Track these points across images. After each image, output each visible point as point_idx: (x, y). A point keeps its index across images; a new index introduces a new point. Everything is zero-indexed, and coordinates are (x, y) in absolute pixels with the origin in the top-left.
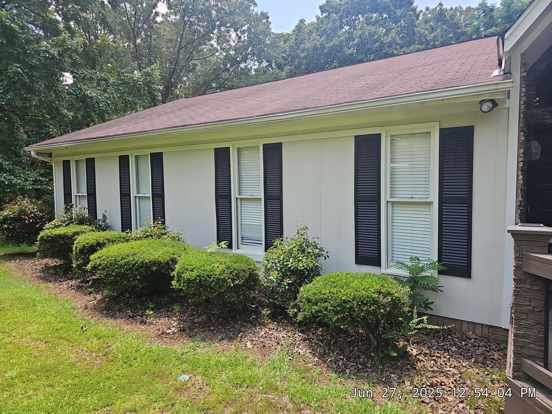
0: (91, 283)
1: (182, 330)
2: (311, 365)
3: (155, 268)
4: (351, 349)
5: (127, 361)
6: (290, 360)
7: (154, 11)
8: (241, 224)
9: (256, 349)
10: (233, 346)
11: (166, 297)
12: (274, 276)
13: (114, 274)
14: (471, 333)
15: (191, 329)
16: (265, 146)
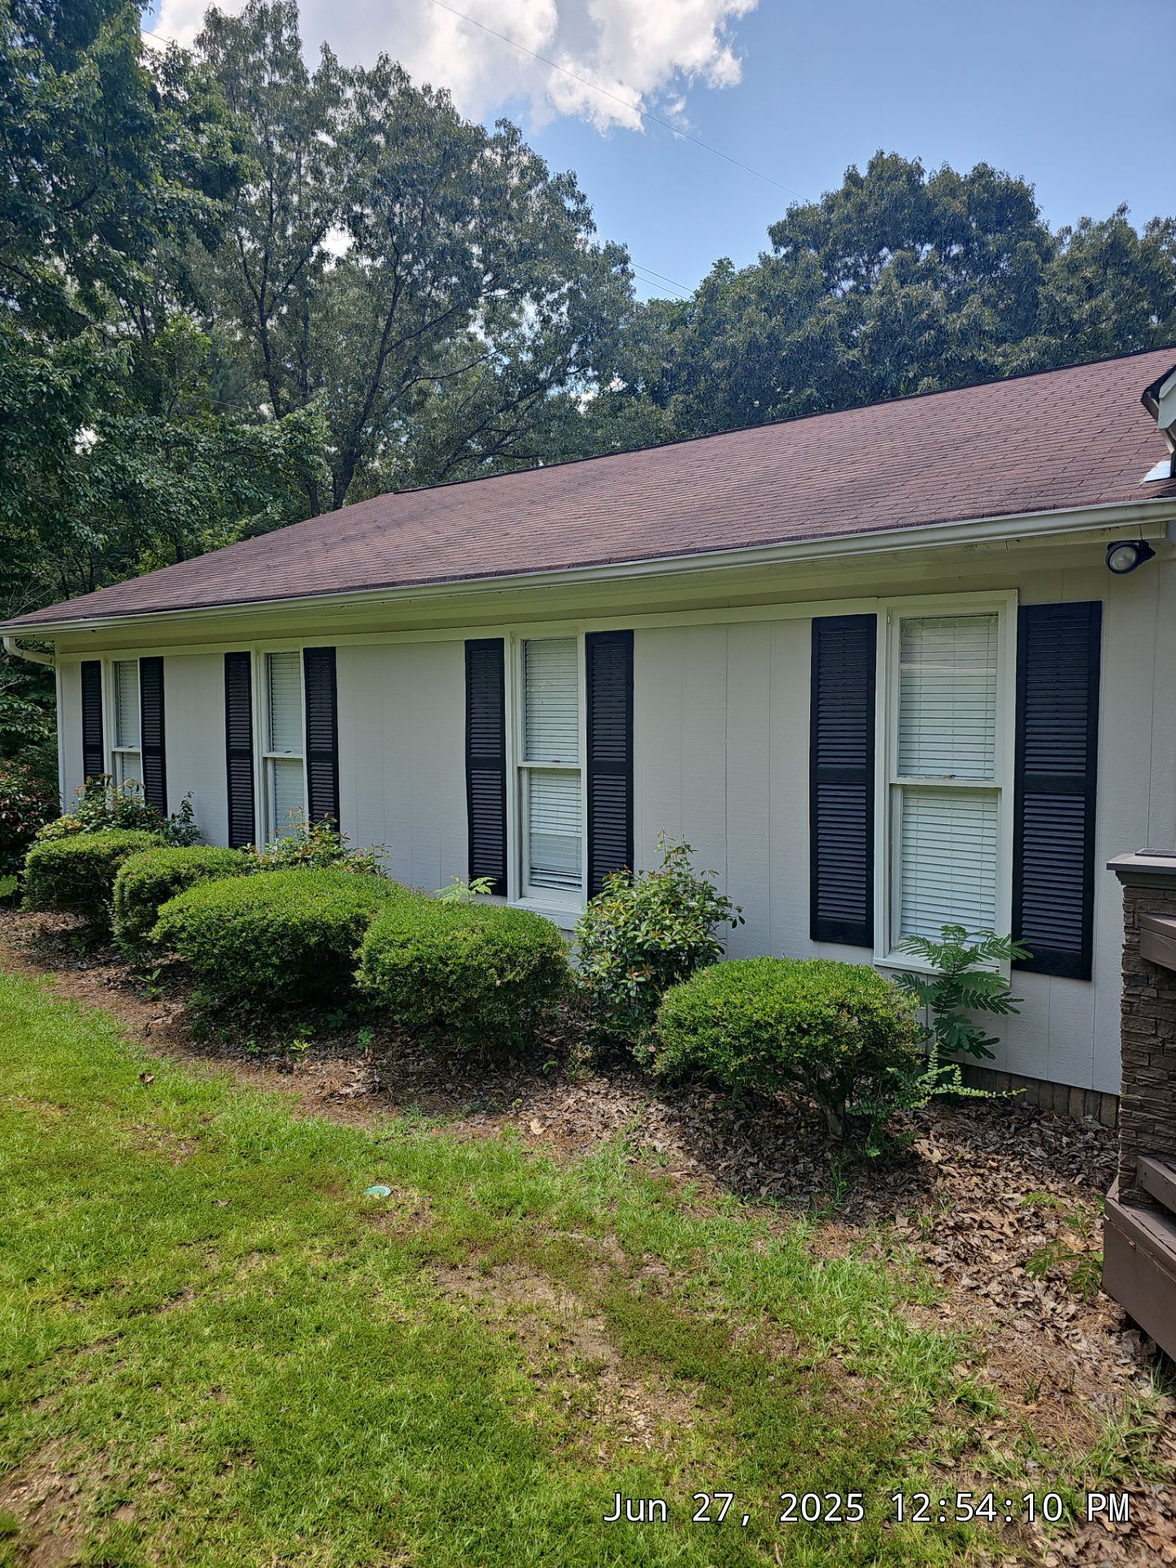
0: (156, 973)
1: (378, 1090)
2: (678, 1175)
3: (314, 940)
4: (780, 1142)
5: (248, 1153)
6: (631, 1162)
7: (315, 249)
8: (531, 834)
9: (552, 1136)
10: (497, 1129)
11: (340, 1012)
12: (601, 965)
13: (216, 951)
14: (1090, 1117)
15: (399, 1088)
16: (591, 638)
